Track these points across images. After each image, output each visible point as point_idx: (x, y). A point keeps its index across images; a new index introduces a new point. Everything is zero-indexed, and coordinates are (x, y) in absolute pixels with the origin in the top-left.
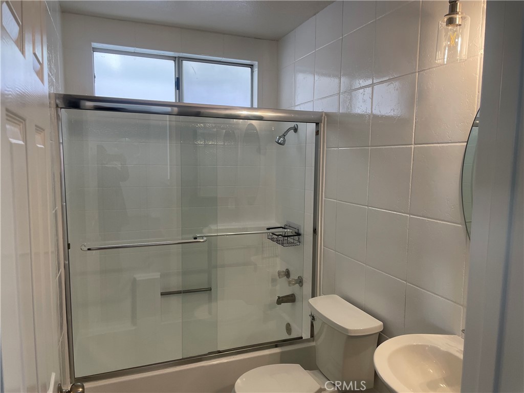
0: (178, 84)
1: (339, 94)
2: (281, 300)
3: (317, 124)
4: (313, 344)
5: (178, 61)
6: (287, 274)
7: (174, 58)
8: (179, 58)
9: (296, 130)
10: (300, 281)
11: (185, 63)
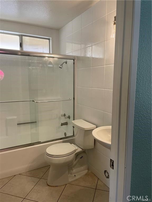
0: (21, 45)
1: (81, 49)
2: (62, 124)
3: (74, 60)
4: (74, 138)
5: (21, 36)
6: (65, 115)
7: (19, 35)
8: (21, 35)
9: (66, 63)
10: (69, 117)
11: (23, 37)
